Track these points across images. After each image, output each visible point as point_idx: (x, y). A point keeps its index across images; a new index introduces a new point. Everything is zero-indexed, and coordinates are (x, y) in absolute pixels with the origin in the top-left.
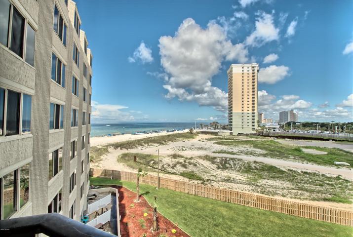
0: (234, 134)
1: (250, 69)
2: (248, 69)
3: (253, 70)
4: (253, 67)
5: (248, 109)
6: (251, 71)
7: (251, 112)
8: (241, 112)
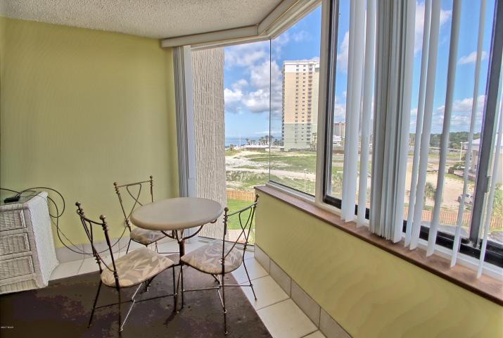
0: (285, 150)
1: (307, 68)
2: (305, 68)
3: (311, 69)
4: (311, 65)
5: (303, 119)
6: (307, 71)
7: (306, 122)
8: (295, 123)
